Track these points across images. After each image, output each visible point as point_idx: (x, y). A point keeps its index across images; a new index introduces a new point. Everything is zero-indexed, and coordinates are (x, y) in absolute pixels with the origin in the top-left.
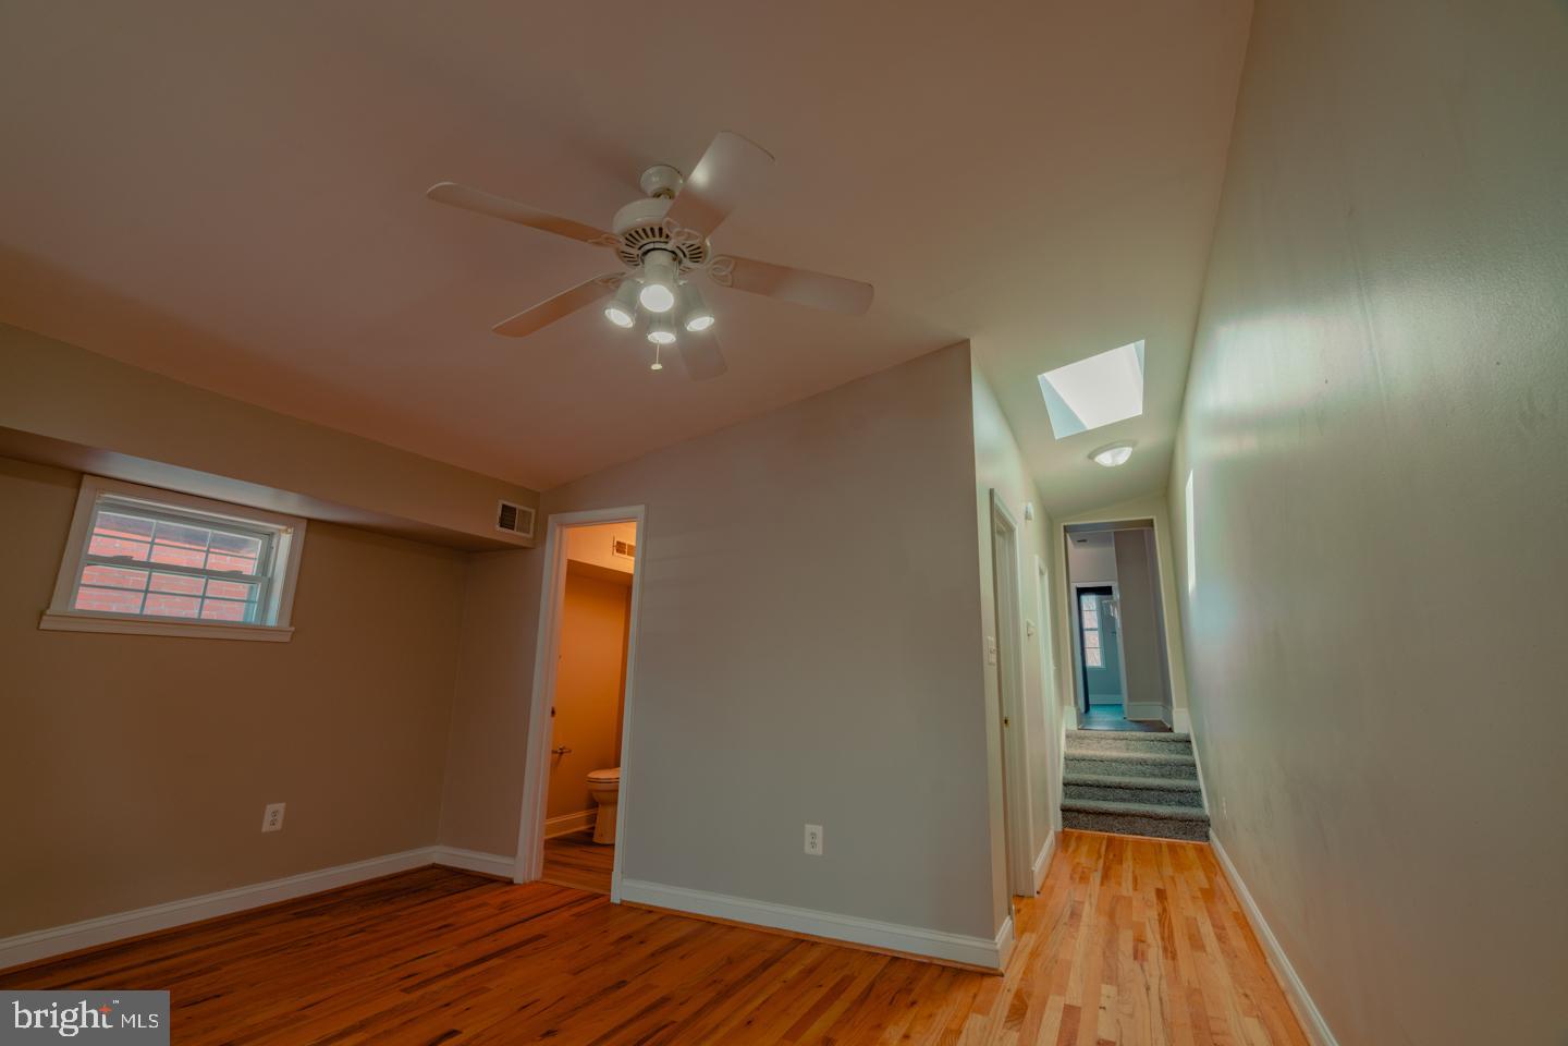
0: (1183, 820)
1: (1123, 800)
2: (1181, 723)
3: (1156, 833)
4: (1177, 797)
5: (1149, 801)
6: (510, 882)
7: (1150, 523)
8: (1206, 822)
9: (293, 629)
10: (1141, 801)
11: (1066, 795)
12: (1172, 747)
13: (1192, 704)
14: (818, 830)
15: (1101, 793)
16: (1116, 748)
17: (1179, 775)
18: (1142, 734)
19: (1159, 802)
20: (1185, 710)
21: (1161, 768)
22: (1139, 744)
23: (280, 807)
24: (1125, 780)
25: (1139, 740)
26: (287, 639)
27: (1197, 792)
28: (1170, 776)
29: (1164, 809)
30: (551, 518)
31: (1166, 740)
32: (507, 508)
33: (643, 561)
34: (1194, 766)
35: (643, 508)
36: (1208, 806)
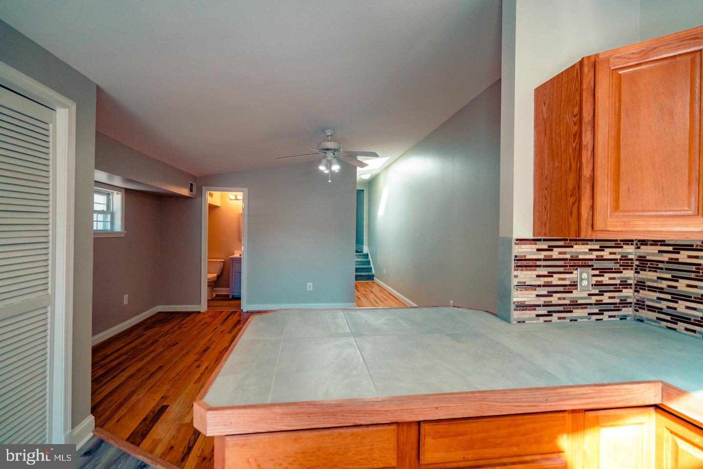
0: (368, 276)
2: (366, 250)
3: (364, 280)
4: (366, 270)
5: (359, 272)
6: (199, 312)
7: (363, 190)
8: (373, 276)
9: (126, 232)
11: (356, 272)
12: (364, 257)
13: (369, 245)
14: (311, 284)
17: (366, 264)
20: (367, 247)
21: (362, 263)
23: (127, 295)
26: (124, 236)
27: (371, 268)
29: (363, 274)
30: (203, 188)
31: (362, 255)
32: (191, 184)
33: (248, 207)
34: (370, 261)
35: (247, 189)
36: (374, 272)
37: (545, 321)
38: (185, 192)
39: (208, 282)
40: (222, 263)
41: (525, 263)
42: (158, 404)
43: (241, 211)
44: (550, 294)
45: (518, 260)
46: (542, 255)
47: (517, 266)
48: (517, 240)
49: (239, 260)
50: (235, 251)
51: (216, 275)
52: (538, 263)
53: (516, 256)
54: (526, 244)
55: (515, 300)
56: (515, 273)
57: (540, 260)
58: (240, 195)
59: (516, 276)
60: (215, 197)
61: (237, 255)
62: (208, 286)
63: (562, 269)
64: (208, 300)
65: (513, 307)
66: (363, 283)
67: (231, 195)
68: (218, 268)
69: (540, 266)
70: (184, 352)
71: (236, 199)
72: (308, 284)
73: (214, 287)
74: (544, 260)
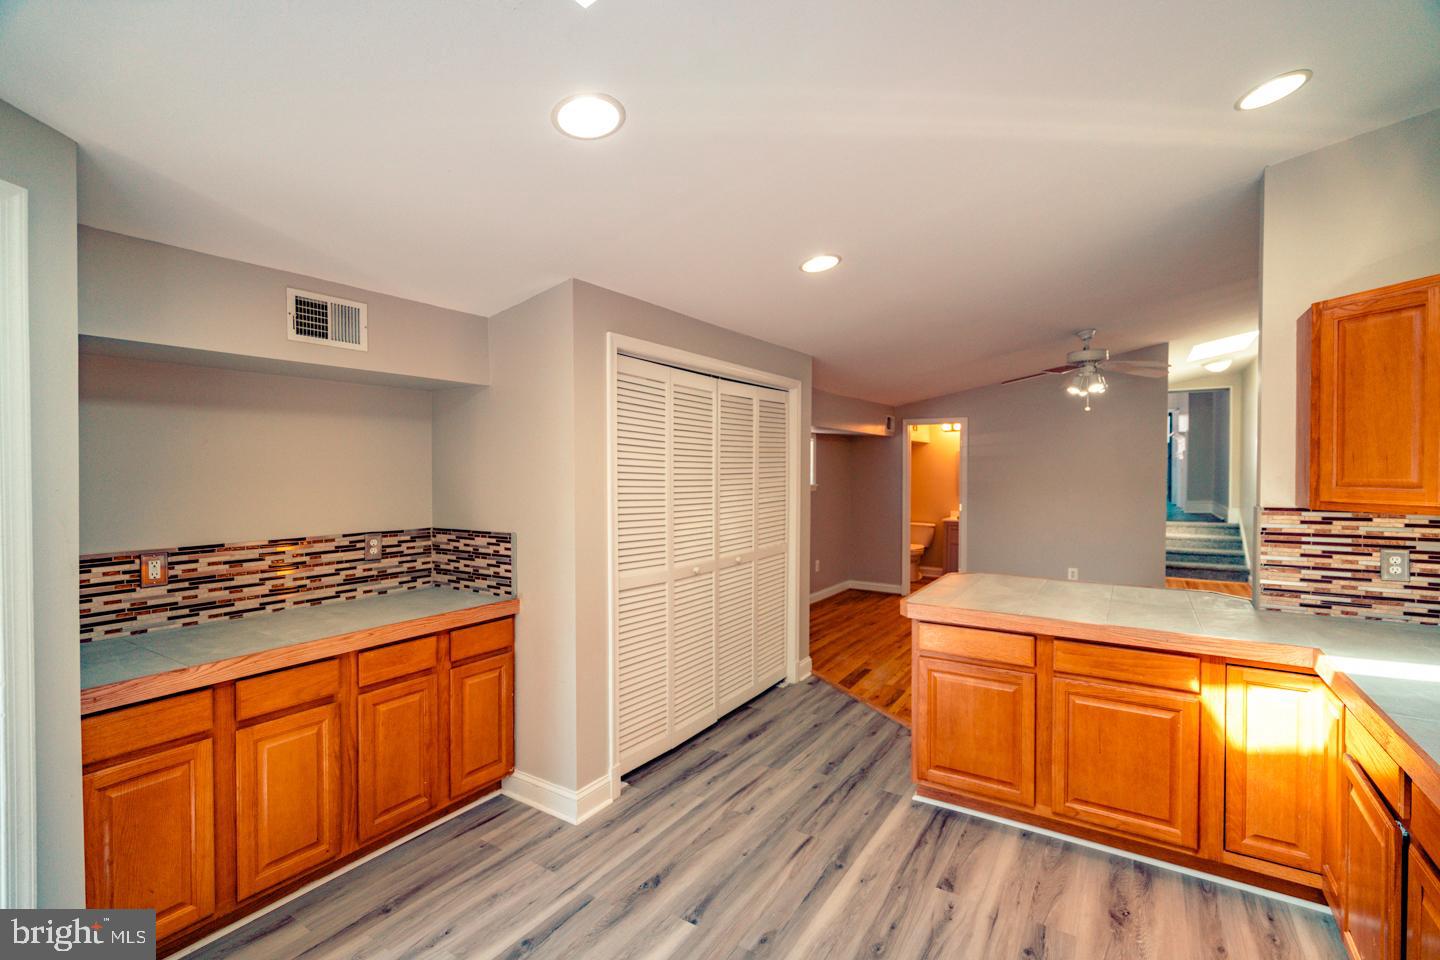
0: (1233, 572)
1: (1194, 561)
2: (1234, 516)
3: (1215, 578)
4: (1230, 559)
5: (1211, 562)
7: (1228, 389)
8: (1247, 573)
9: (818, 485)
10: (1207, 562)
11: (1167, 559)
12: (1227, 532)
13: (1242, 506)
15: (1179, 557)
16: (1190, 532)
17: (1231, 547)
18: (1206, 524)
19: (1218, 562)
20: (1237, 509)
21: (1220, 544)
22: (1205, 530)
24: (1196, 550)
25: (1204, 527)
26: (816, 490)
27: (1243, 557)
28: (1225, 548)
29: (1220, 566)
30: (904, 422)
31: (1223, 528)
32: (889, 419)
33: (968, 446)
34: (1241, 542)
35: (966, 419)
36: (1249, 564)
37: (1318, 614)
38: (879, 430)
39: (912, 556)
40: (932, 530)
41: (1282, 538)
42: (861, 667)
43: (958, 449)
44: (1327, 580)
45: (1267, 534)
46: (1311, 529)
47: (1266, 541)
48: (1266, 509)
49: (955, 525)
50: (952, 512)
51: (922, 546)
52: (1304, 539)
53: (1264, 529)
54: (1283, 515)
55: (1262, 581)
56: (1263, 549)
57: (1308, 535)
58: (958, 426)
59: (1265, 553)
60: (919, 432)
61: (953, 518)
62: (912, 562)
63: (1349, 549)
64: (912, 583)
65: (1259, 590)
66: (1218, 584)
67: (946, 427)
68: (925, 536)
69: (1308, 543)
70: (883, 632)
71: (953, 430)
72: (1070, 570)
73: (920, 565)
74: (1314, 535)
